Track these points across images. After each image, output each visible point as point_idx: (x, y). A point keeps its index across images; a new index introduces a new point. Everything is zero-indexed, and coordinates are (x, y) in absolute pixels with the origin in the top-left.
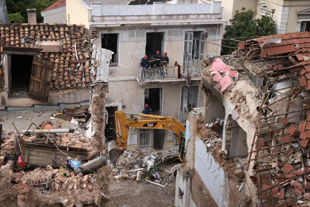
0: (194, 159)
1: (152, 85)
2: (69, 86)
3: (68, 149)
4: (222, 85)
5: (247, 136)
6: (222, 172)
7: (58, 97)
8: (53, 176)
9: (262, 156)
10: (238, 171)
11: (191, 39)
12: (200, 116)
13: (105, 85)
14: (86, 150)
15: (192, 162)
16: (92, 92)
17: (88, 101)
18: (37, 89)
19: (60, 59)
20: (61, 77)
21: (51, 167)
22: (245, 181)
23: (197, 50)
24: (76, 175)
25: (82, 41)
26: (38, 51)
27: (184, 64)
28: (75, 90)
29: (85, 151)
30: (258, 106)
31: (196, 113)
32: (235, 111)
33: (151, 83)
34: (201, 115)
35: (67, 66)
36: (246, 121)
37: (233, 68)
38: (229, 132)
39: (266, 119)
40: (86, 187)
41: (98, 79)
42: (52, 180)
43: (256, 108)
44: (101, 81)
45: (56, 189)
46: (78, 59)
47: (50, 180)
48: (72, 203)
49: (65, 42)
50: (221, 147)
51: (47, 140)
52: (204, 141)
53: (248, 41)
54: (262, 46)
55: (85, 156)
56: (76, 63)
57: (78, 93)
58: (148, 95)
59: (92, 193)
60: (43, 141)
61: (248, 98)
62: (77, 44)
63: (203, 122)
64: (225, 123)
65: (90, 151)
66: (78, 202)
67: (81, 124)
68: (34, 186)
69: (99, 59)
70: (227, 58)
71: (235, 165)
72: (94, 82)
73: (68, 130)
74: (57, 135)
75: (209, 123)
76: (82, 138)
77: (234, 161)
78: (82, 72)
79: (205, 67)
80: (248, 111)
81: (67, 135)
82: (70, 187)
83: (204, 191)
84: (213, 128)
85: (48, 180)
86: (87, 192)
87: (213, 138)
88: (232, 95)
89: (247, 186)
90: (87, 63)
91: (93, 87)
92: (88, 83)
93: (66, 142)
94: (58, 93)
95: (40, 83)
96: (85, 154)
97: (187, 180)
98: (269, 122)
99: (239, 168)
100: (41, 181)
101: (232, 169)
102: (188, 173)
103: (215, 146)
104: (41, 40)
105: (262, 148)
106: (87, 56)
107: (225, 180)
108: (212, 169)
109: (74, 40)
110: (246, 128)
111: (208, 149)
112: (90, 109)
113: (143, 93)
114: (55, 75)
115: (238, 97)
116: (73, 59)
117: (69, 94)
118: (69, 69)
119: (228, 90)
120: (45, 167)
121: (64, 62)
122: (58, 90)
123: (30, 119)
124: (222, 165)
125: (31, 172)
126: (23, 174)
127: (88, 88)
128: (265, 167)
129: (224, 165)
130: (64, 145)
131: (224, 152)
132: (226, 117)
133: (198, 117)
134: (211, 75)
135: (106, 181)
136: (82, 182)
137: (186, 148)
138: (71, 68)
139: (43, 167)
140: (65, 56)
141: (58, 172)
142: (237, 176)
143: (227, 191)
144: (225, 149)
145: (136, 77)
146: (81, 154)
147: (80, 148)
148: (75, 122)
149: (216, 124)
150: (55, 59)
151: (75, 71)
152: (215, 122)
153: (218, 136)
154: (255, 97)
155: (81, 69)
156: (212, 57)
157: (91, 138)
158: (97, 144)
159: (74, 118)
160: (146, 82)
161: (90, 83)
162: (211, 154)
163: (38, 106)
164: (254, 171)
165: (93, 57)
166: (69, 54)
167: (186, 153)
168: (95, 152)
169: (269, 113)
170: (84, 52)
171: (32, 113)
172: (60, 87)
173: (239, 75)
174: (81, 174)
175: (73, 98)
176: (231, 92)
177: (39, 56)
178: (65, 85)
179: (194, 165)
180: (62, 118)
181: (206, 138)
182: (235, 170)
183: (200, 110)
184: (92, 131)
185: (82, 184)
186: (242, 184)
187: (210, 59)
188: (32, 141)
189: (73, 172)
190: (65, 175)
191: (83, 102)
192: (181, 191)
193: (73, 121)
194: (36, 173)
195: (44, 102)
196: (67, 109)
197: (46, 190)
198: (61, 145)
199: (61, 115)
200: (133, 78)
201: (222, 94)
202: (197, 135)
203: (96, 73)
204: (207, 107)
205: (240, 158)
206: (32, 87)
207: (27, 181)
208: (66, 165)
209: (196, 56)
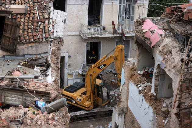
0: (127, 100)
1: (93, 40)
2: (33, 40)
3: (35, 92)
4: (152, 41)
5: (173, 81)
6: (151, 111)
7: (23, 49)
8: (25, 114)
9: (185, 98)
10: (164, 109)
11: (124, 3)
12: (133, 65)
13: (60, 40)
15: (126, 102)
16: (51, 46)
17: (47, 53)
18: (8, 42)
19: (25, 18)
20: (26, 33)
21: (22, 107)
22: (170, 117)
23: (129, 12)
24: (43, 113)
25: (42, 5)
26: (9, 12)
27: (119, 23)
28: (37, 44)
29: (49, 94)
30: (182, 58)
31: (130, 63)
32: (163, 62)
33: (92, 38)
34: (134, 64)
35: (30, 24)
36: (172, 70)
37: (160, 27)
38: (157, 78)
39: (188, 68)
40: (51, 124)
42: (24, 117)
43: (180, 60)
44: (58, 37)
46: (39, 19)
47: (23, 117)
49: (29, 5)
50: (150, 90)
51: (18, 84)
52: (137, 85)
53: (174, 7)
54: (185, 11)
55: (48, 98)
56: (38, 22)
57: (39, 46)
58: (89, 48)
59: (56, 127)
60: (14, 85)
61: (173, 51)
62: (38, 7)
63: (135, 70)
64: (155, 71)
65: (52, 94)
67: (42, 72)
68: (11, 121)
69: (56, 18)
70: (155, 19)
71: (161, 104)
72: (52, 37)
73: (34, 76)
74: (24, 80)
75: (141, 71)
76: (45, 83)
77: (160, 101)
78: (42, 29)
79: (138, 26)
80: (174, 62)
81: (32, 81)
82: (39, 123)
83: (136, 124)
84: (143, 75)
85: (22, 117)
87: (144, 82)
88: (160, 48)
89: (171, 121)
90: (47, 22)
91: (51, 42)
92: (47, 38)
93: (32, 86)
94: (24, 46)
95: (10, 38)
96: (48, 96)
97: (122, 116)
98: (190, 71)
99: (165, 107)
100: (16, 118)
101: (159, 107)
102: (123, 111)
103: (145, 89)
104: (11, 4)
105: (185, 91)
106: (46, 16)
107: (154, 116)
108: (143, 108)
109: (35, 4)
110: (172, 75)
111: (140, 92)
112: (49, 59)
113: (85, 45)
114: (21, 31)
115: (165, 50)
116: (36, 19)
117: (32, 47)
118: (32, 27)
119: (158, 45)
120: (18, 106)
121: (28, 21)
122: (23, 44)
123: (2, 67)
124: (152, 104)
125: (8, 110)
126: (1, 112)
127: (47, 42)
128: (187, 106)
129: (153, 104)
130: (31, 89)
131: (153, 94)
132: (156, 66)
133: (131, 66)
134: (143, 33)
135: (66, 118)
136: (48, 119)
137: (121, 91)
138: (33, 26)
139: (16, 106)
140: (28, 17)
141: (29, 111)
142: (163, 113)
143: (155, 125)
144: (154, 92)
145: (80, 33)
146: (45, 96)
147: (44, 91)
148: (37, 70)
149: (146, 72)
150: (21, 19)
151: (37, 28)
152: (145, 70)
153: (148, 81)
154: (179, 51)
155: (42, 27)
156: (144, 18)
157: (51, 83)
158: (57, 88)
159: (37, 67)
160: (88, 37)
161: (49, 38)
162: (142, 96)
163: (8, 56)
164: (177, 109)
165: (51, 17)
166: (32, 15)
167: (121, 94)
168: (56, 95)
169: (190, 64)
170: (44, 13)
171: (3, 62)
172: (26, 41)
173: (165, 33)
174: (46, 112)
175: (35, 50)
176: (160, 46)
177: (10, 17)
178: (29, 40)
179: (128, 104)
180: (27, 67)
181: (138, 83)
182: (162, 108)
183: (133, 60)
184: (52, 77)
185: (48, 121)
186: (167, 119)
187: (142, 19)
188: (6, 85)
189: (40, 111)
190: (34, 113)
191: (43, 53)
192: (116, 124)
193: (36, 69)
194: (11, 111)
195: (13, 53)
196: (31, 59)
197: (20, 125)
198: (29, 89)
199: (26, 64)
200: (78, 33)
201: (152, 48)
202: (131, 80)
203: (54, 30)
204: (139, 58)
205: (165, 98)
206: (4, 41)
207: (6, 117)
208: (34, 105)
209: (128, 17)
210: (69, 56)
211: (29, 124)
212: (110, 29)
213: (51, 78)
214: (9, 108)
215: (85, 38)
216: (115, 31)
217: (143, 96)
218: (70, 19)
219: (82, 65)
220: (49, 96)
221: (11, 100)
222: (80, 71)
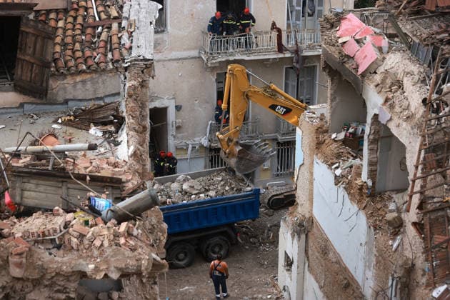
0: (311, 200)
2: (84, 67)
3: (88, 178)
4: (359, 61)
5: (407, 151)
6: (362, 221)
7: (65, 89)
8: (67, 225)
9: (433, 185)
10: (390, 216)
12: (321, 119)
13: (147, 66)
14: (121, 179)
15: (307, 205)
16: (125, 78)
17: (118, 94)
18: (29, 74)
19: (66, 20)
20: (69, 52)
21: (61, 211)
22: (404, 232)
24: (106, 223)
27: (289, 26)
28: (94, 76)
29: (119, 181)
30: (424, 96)
31: (314, 115)
32: (384, 107)
33: (228, 62)
34: (322, 117)
35: (78, 32)
36: (404, 124)
37: (378, 31)
38: (374, 146)
39: (438, 119)
40: (125, 244)
41: (135, 53)
42: (64, 231)
43: (421, 101)
44: (141, 58)
45: (73, 248)
46: (97, 19)
47: (61, 231)
48: (101, 271)
50: (359, 175)
51: (51, 163)
52: (330, 166)
55: (119, 191)
56: (95, 27)
57: (100, 81)
59: (136, 253)
60: (44, 165)
61: (407, 83)
63: (327, 131)
64: (367, 130)
65: (128, 181)
66: (112, 269)
67: (107, 136)
68: (36, 241)
69: (136, 18)
70: (366, 13)
71: (386, 206)
72: (128, 59)
73: (87, 145)
74: (65, 155)
75: (338, 132)
76: (112, 160)
77: (383, 199)
78: (106, 42)
79: (327, 29)
80: (407, 108)
81: (84, 156)
82: (97, 243)
83: (331, 255)
84: (344, 142)
85: (58, 231)
86: (128, 253)
87: (345, 158)
88: (378, 78)
89: (406, 241)
90: (115, 26)
91: (126, 69)
92: (117, 61)
93: (83, 166)
94: (65, 81)
95: (33, 64)
96: (119, 188)
97: (299, 237)
98: (444, 125)
99: (394, 211)
100: (47, 233)
101: (380, 212)
102: (301, 225)
103: (350, 173)
105: (433, 171)
106: (114, 13)
107: (369, 233)
108: (345, 215)
110: (404, 138)
111: (338, 180)
112: (123, 108)
113: (214, 80)
114: (58, 49)
115: (389, 81)
116: (90, 20)
117: (83, 82)
118: (83, 37)
119: (371, 71)
120: (51, 210)
121: (74, 26)
122: (64, 76)
123: (18, 129)
124: (363, 206)
125: (29, 219)
126: (15, 223)
127: (117, 71)
128: (438, 205)
129: (366, 206)
130: (81, 172)
131: (365, 182)
132: (369, 120)
133: (316, 122)
134: (338, 44)
135: (159, 233)
136: (116, 235)
137: (297, 180)
138: (85, 36)
139: (47, 210)
140: (74, 15)
141: (75, 219)
142: (389, 225)
143: (372, 253)
144: (368, 178)
145: (199, 53)
146: (112, 187)
147: (110, 176)
148: (96, 133)
149: (350, 133)
150: (57, 21)
151: (94, 41)
152: (348, 130)
153: (355, 155)
154: (420, 82)
155: (104, 37)
156: (340, 11)
157: (127, 160)
158: (138, 169)
159: (95, 126)
160: (219, 60)
161: (121, 62)
162: (342, 189)
163: (30, 105)
164: (418, 213)
165: (125, 15)
166: (81, 12)
167: (296, 188)
168: (136, 183)
169: (444, 109)
170: (109, 6)
171: (20, 119)
172: (68, 70)
173: (390, 43)
174: (114, 221)
175: (91, 89)
176: (376, 73)
177: (31, 17)
178: (77, 66)
179: (312, 210)
180: (72, 126)
181: (332, 159)
182: (386, 213)
183: (321, 108)
184: (129, 146)
185: (117, 238)
186: (399, 237)
187: (337, 14)
188: (25, 166)
189: (99, 219)
190: (86, 223)
191: (109, 96)
192: (288, 257)
193: (93, 130)
194: (36, 220)
195: (40, 98)
196: (81, 109)
197: (55, 249)
198: (76, 172)
199: (71, 120)
200: (194, 53)
201: (359, 77)
202: (317, 154)
203: (132, 43)
204: (333, 104)
205: (395, 192)
206: (19, 73)
207: (23, 233)
208: (87, 208)
209: (309, 11)
210: (176, 107)
211: (75, 247)
213: (126, 147)
214: (32, 215)
215: (211, 64)
217: (345, 188)
218: (175, 21)
219: (209, 127)
220: (120, 186)
222: (203, 139)
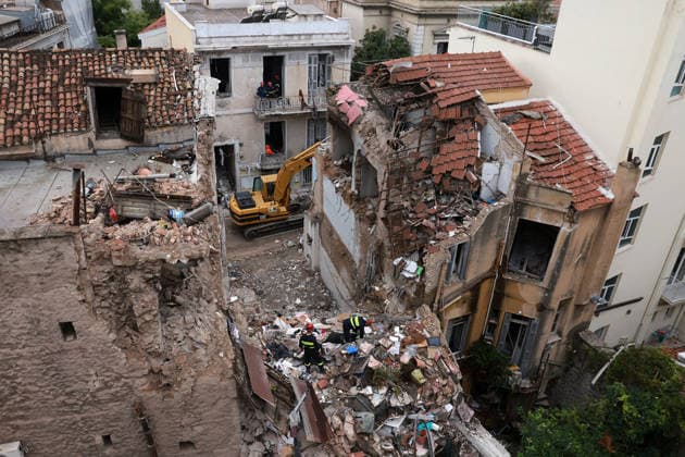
0: (322, 202)
1: (273, 118)
2: (169, 122)
3: (168, 197)
4: (349, 117)
5: (378, 173)
6: (352, 215)
7: (156, 136)
8: (152, 229)
9: (393, 195)
10: (369, 213)
11: (315, 63)
12: (327, 152)
13: (211, 121)
14: (191, 197)
15: (320, 205)
16: (197, 129)
17: (192, 140)
18: (130, 127)
19: (156, 90)
20: (158, 112)
21: (149, 219)
22: (377, 223)
23: (324, 76)
24: (179, 227)
25: (182, 68)
26: (127, 81)
27: (309, 92)
28: (175, 127)
29: (189, 198)
30: (388, 139)
31: (323, 150)
32: (364, 146)
33: (271, 116)
35: (165, 98)
36: (376, 157)
37: (362, 96)
38: (359, 170)
39: (397, 153)
40: (191, 241)
41: (202, 112)
42: (150, 233)
43: (386, 142)
44: (207, 116)
45: (156, 244)
46: (177, 90)
47: (148, 234)
48: (176, 258)
49: (161, 70)
50: (350, 187)
52: (333, 181)
53: (376, 64)
54: (391, 70)
55: (189, 204)
56: (176, 95)
57: (180, 131)
58: (268, 131)
59: (198, 246)
60: (138, 189)
61: (378, 130)
62: (176, 72)
63: (331, 160)
64: (355, 159)
65: (195, 198)
66: (183, 257)
67: (184, 168)
68: (130, 241)
69: (203, 89)
70: (356, 85)
71: (366, 206)
72: (198, 116)
73: (169, 174)
74: (155, 181)
75: (338, 160)
76: (186, 184)
77: (365, 202)
78: (183, 105)
79: (330, 96)
80: (378, 146)
81: (167, 181)
82: (172, 240)
83: (334, 236)
84: (342, 166)
85: (146, 233)
86: (193, 246)
87: (342, 176)
88: (361, 127)
89: (378, 229)
90: (189, 94)
91: (197, 123)
93: (165, 189)
94: (156, 132)
95: (133, 120)
97: (315, 225)
98: (400, 158)
99: (371, 210)
100: (137, 235)
101: (363, 211)
102: (316, 217)
103: (344, 185)
104: (133, 68)
105: (393, 186)
106: (189, 86)
107: (356, 224)
108: (342, 212)
109: (172, 67)
110: (376, 165)
111: (337, 190)
112: (195, 149)
113: (263, 128)
114: (150, 110)
115: (367, 129)
116: (173, 91)
117: (168, 132)
118: (168, 102)
119: (357, 122)
120: (143, 219)
121: (162, 94)
122: (155, 128)
125: (127, 226)
126: (117, 229)
127: (191, 124)
128: (397, 207)
129: (354, 206)
130: (164, 193)
131: (354, 192)
132: (355, 153)
133: (324, 154)
134: (337, 105)
136: (185, 235)
137: (314, 189)
139: (140, 219)
140: (161, 87)
141: (158, 224)
142: (368, 219)
143: (358, 235)
144: (355, 189)
145: (253, 110)
146: (185, 202)
147: (184, 195)
148: (177, 166)
149: (345, 161)
150: (150, 91)
151: (175, 105)
152: (344, 159)
153: (347, 174)
154: (385, 129)
155: (182, 102)
156: (339, 84)
157: (196, 184)
159: (176, 161)
160: (265, 115)
161: (193, 119)
162: (340, 196)
163: (133, 148)
164: (384, 212)
165: (196, 87)
166: (166, 85)
167: (313, 194)
168: (201, 199)
169: (400, 147)
170: (185, 81)
171: (126, 156)
172: (158, 124)
173: (368, 104)
174: (184, 225)
175: (174, 136)
176: (360, 124)
177: (129, 88)
178: (163, 122)
179: (322, 208)
180: (162, 161)
181: (334, 177)
182: (367, 211)
183: (327, 145)
184: (198, 174)
185: (186, 237)
186: (374, 226)
187: (337, 86)
188: (126, 189)
189: (175, 224)
190: (166, 227)
191: (186, 141)
192: (309, 237)
193: (175, 164)
194: (132, 226)
195: (139, 143)
196: (168, 150)
197: (144, 245)
198: (161, 193)
199: (161, 157)
200: (249, 110)
201: (349, 126)
202: (325, 174)
203: (200, 106)
204: (335, 142)
205: (372, 198)
206: (124, 126)
207: (122, 236)
209: (322, 83)
210: (240, 144)
212: (296, 102)
213: (196, 175)
214: (129, 223)
215: (262, 117)
216: (304, 105)
217: (342, 195)
219: (260, 156)
220: (190, 201)
221: (132, 211)
222: (258, 165)
